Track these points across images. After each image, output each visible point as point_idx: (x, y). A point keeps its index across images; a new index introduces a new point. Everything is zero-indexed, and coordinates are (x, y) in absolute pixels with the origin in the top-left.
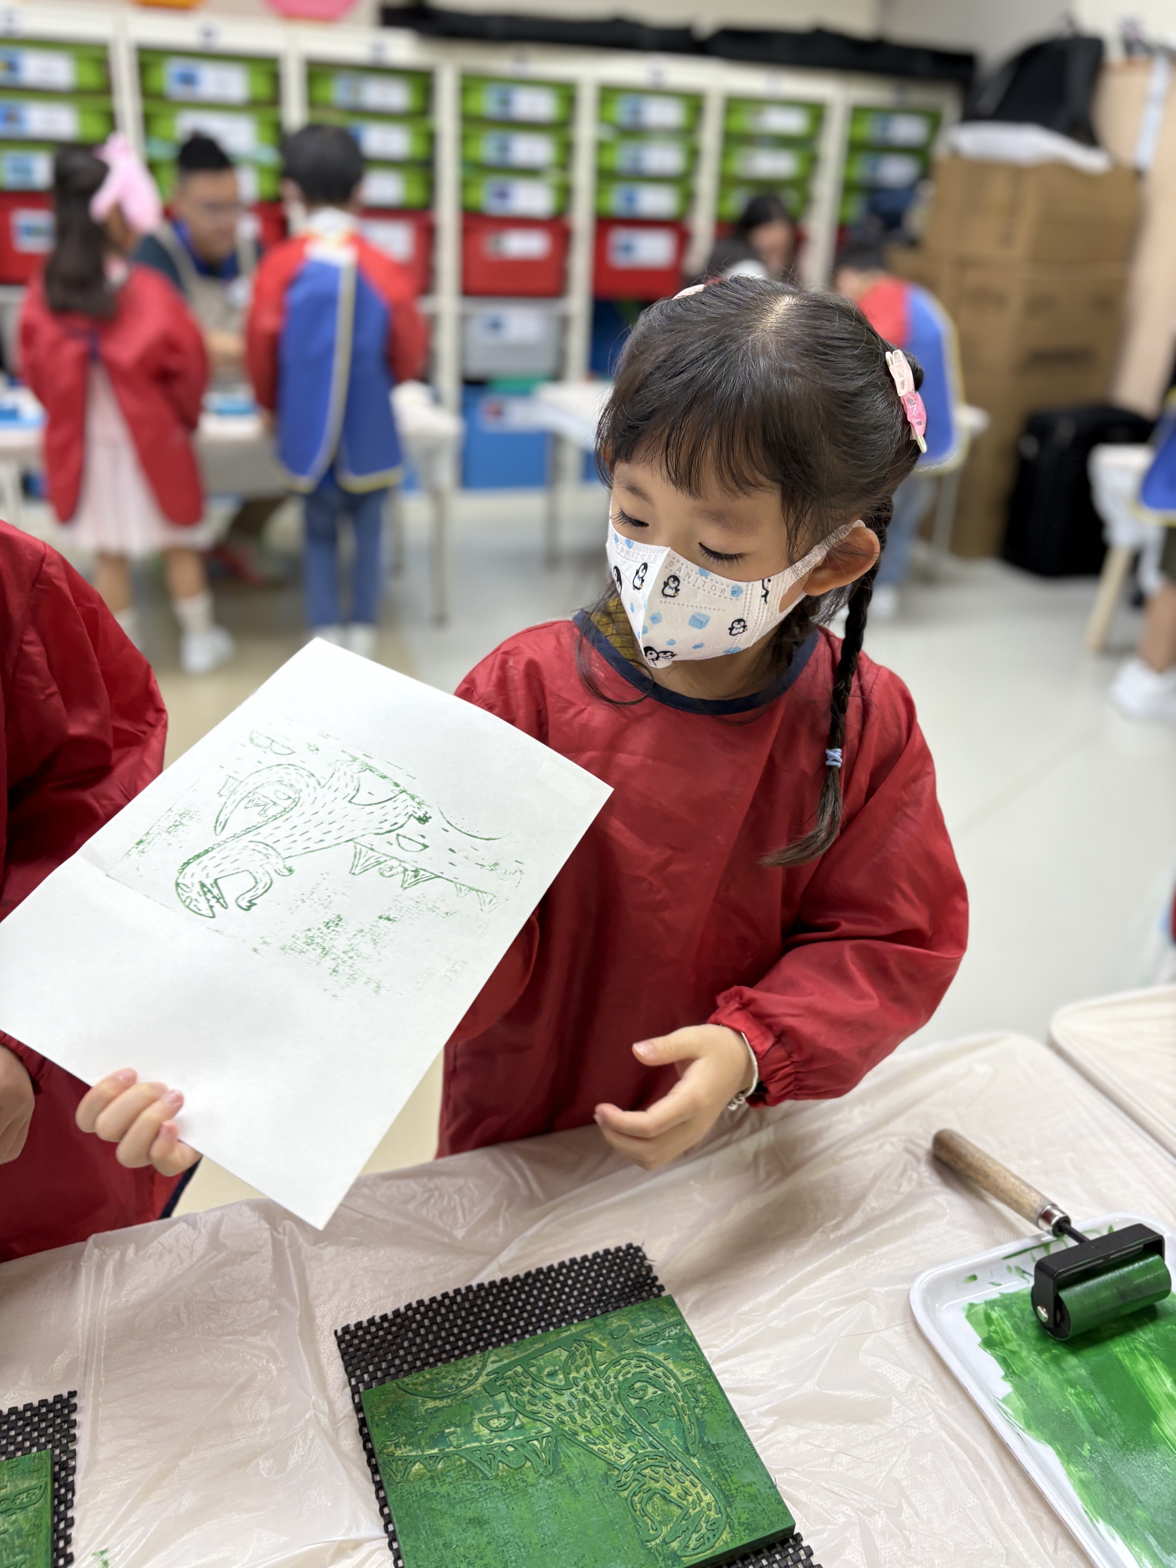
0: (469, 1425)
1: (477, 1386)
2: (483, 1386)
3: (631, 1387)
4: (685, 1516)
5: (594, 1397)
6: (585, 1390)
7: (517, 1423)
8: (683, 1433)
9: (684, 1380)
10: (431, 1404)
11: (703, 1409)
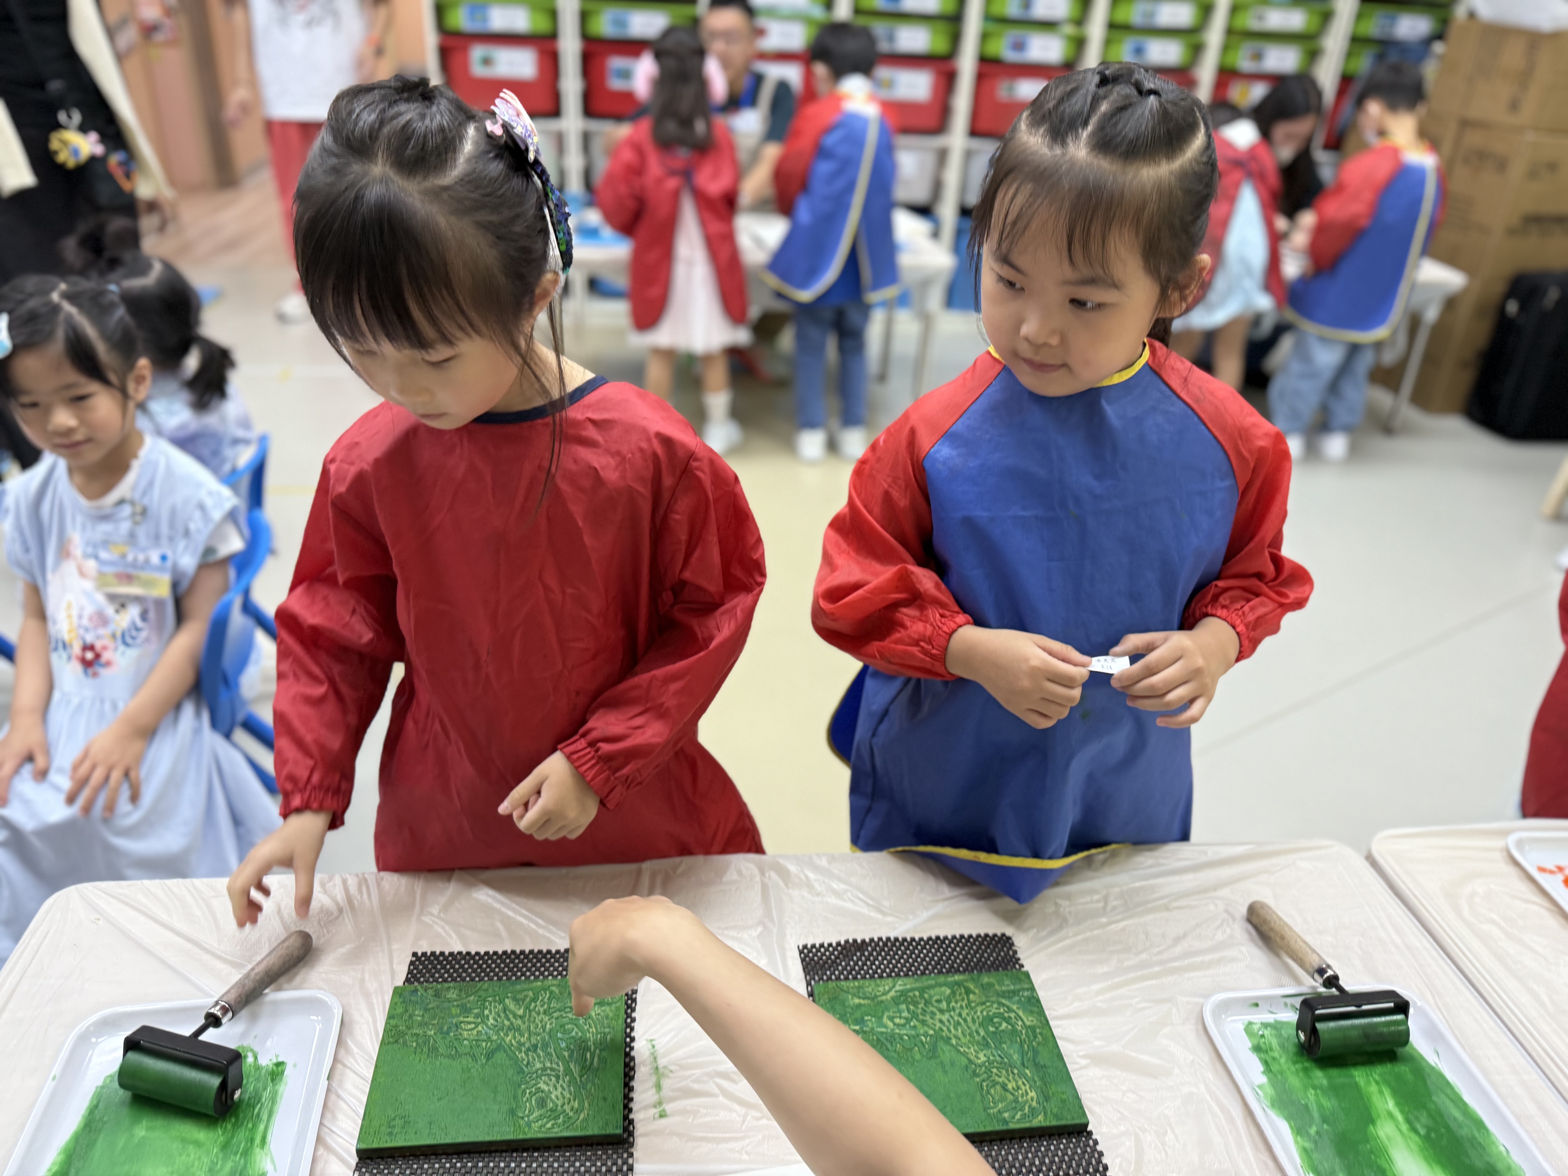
0: (881, 1018)
1: (889, 996)
2: (892, 998)
3: (991, 1020)
4: (1016, 1101)
5: (965, 1020)
6: (960, 1015)
7: (912, 1024)
8: (1023, 1054)
9: (1028, 1023)
10: (857, 1001)
11: (1039, 1043)
